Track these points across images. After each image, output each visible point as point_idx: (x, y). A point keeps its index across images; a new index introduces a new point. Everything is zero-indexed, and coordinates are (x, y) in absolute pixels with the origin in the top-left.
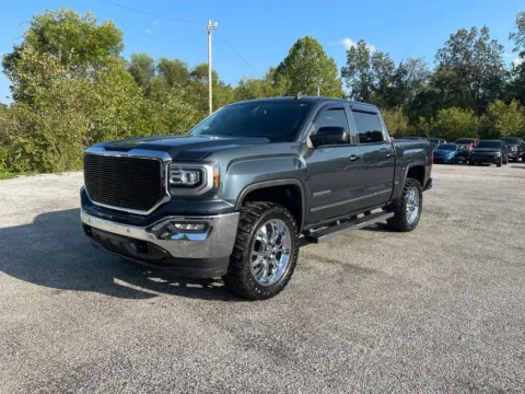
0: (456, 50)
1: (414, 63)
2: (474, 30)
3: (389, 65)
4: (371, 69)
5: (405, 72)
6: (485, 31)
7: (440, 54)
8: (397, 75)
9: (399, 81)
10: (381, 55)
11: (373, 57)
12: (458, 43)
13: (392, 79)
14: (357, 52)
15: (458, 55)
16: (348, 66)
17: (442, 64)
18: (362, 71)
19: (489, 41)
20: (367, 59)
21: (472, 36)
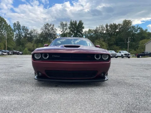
0: (46, 29)
1: (34, 30)
2: (51, 24)
3: (27, 30)
4: (21, 30)
5: (32, 33)
6: (53, 25)
7: (42, 29)
8: (30, 33)
9: (31, 35)
10: (25, 27)
11: (22, 27)
12: (46, 27)
13: (28, 34)
14: (17, 25)
15: (47, 30)
16: (14, 28)
17: (42, 32)
18: (19, 30)
19: (54, 28)
20: (20, 27)
21: (50, 26)
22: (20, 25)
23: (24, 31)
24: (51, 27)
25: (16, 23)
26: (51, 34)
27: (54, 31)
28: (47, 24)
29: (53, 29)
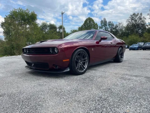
0: (132, 19)
1: (120, 24)
2: (138, 14)
3: (113, 25)
4: (107, 26)
5: (117, 26)
6: (141, 14)
7: (128, 21)
8: (115, 28)
9: (116, 29)
10: (110, 22)
11: (108, 23)
12: (133, 17)
13: (114, 29)
14: (103, 22)
15: (133, 21)
16: (101, 26)
17: (128, 24)
18: (105, 27)
19: (142, 17)
20: (106, 23)
21: (137, 15)
22: (106, 22)
23: (109, 26)
24: (139, 16)
25: (103, 20)
26: (138, 25)
27: (142, 21)
28: (134, 14)
29: (141, 19)
